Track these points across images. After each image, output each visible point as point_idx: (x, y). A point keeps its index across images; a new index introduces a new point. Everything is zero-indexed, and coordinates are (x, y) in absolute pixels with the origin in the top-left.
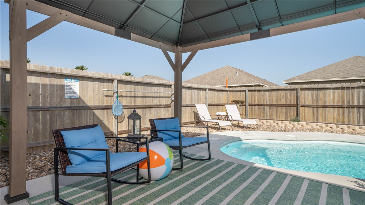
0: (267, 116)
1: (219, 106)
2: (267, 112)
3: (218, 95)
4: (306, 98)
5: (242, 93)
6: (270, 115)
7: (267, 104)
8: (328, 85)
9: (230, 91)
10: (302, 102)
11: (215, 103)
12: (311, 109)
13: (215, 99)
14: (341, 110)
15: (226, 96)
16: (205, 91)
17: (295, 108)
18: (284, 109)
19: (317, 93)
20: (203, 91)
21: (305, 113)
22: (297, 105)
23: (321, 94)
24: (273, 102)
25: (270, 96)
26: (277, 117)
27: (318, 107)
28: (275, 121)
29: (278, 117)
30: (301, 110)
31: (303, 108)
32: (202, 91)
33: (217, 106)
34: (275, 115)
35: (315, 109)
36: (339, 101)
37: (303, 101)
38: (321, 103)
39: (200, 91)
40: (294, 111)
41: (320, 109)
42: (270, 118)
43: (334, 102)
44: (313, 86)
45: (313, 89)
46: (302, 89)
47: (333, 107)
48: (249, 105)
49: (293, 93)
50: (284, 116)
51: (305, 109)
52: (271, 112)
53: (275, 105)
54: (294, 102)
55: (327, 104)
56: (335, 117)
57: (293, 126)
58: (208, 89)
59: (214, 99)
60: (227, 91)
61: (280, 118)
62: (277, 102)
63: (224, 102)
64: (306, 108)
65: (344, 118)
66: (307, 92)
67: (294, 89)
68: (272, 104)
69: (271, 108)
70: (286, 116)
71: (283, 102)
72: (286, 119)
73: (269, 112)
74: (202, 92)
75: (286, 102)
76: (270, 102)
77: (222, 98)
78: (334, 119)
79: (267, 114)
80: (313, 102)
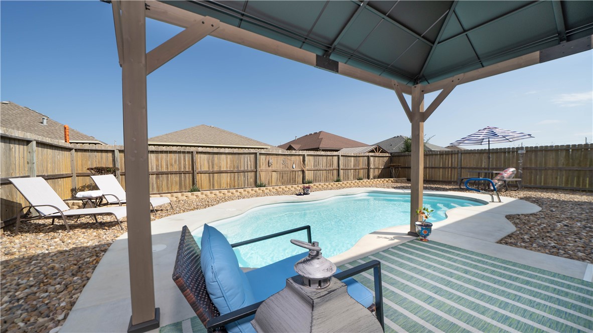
0: (153, 189)
1: (56, 178)
2: (153, 183)
3: (55, 157)
4: (202, 163)
5: (104, 154)
6: (158, 187)
7: (153, 171)
8: (222, 150)
9: (76, 150)
10: (198, 168)
11: (49, 174)
12: (207, 175)
13: (49, 165)
14: (232, 174)
15: (68, 160)
16: (25, 147)
17: (191, 175)
18: (177, 177)
19: (213, 158)
20: (21, 147)
21: (201, 181)
22: (193, 171)
23: (216, 159)
24: (161, 168)
25: (157, 160)
26: (168, 188)
27: (213, 173)
28: (173, 195)
29: (170, 188)
30: (198, 177)
31: (199, 175)
32: (17, 146)
33: (53, 179)
34: (166, 186)
35: (211, 175)
36: (230, 167)
37: (199, 166)
38: (216, 169)
39: (12, 146)
40: (189, 179)
41: (216, 175)
42: (159, 191)
43: (227, 167)
44: (208, 150)
45: (209, 153)
46: (198, 153)
47: (226, 172)
48: (121, 175)
49: (188, 157)
50: (178, 187)
51: (201, 176)
52: (160, 183)
53: (165, 172)
54: (189, 168)
55: (222, 169)
56: (228, 182)
57: (195, 197)
58: (34, 143)
59: (47, 165)
60: (70, 149)
61: (173, 189)
62: (168, 168)
63: (65, 172)
64: (202, 174)
65: (234, 182)
66: (202, 156)
67: (188, 152)
68: (160, 171)
69: (159, 177)
70: (180, 186)
71: (175, 168)
72: (180, 190)
73: (157, 183)
74: (17, 148)
75: (180, 168)
76: (157, 169)
77: (62, 162)
78: (227, 184)
79: (153, 186)
80: (209, 168)
